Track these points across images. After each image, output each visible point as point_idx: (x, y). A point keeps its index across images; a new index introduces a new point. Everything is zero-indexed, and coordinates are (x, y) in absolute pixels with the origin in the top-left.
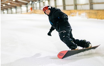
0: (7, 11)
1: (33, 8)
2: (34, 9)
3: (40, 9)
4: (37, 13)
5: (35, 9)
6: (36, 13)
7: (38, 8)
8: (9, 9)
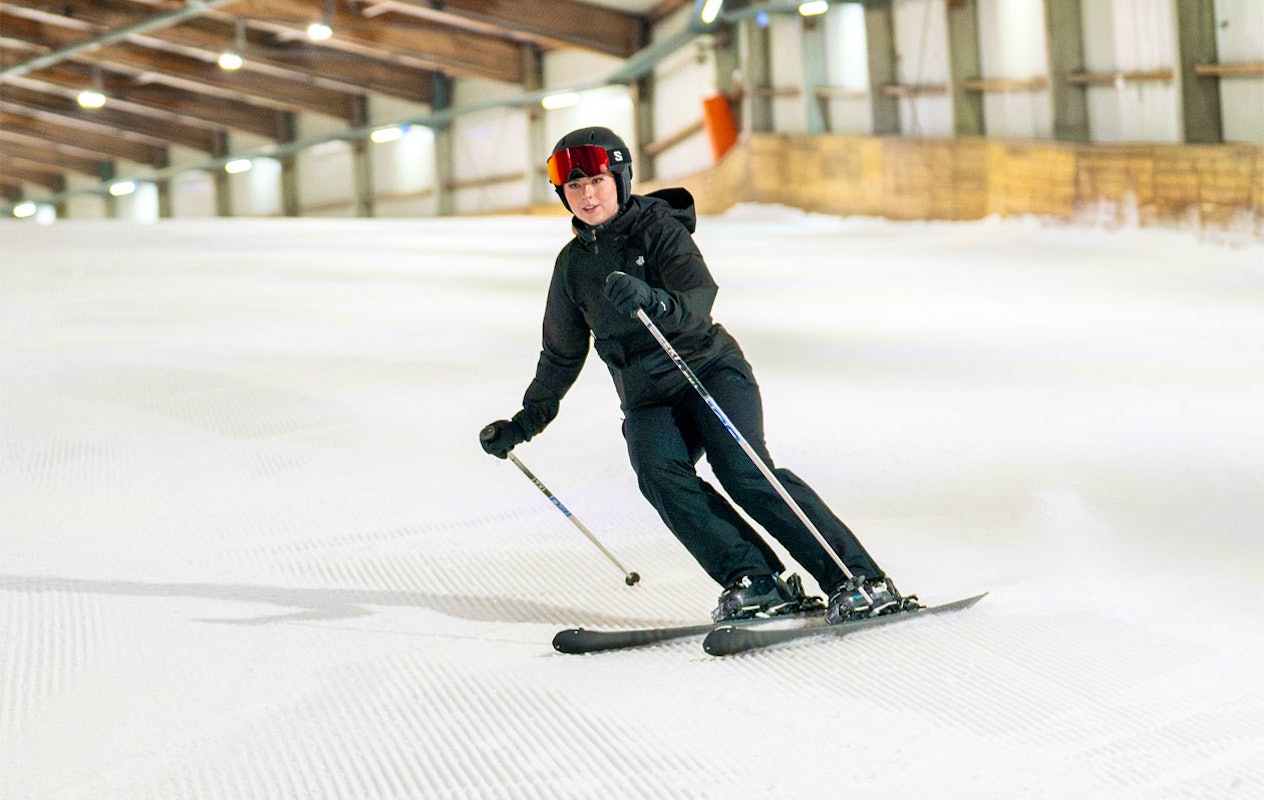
0: (288, 165)
1: (748, 114)
2: (766, 126)
3: (887, 124)
4: (837, 189)
5: (791, 115)
6: (810, 207)
7: (854, 113)
8: (312, 122)
